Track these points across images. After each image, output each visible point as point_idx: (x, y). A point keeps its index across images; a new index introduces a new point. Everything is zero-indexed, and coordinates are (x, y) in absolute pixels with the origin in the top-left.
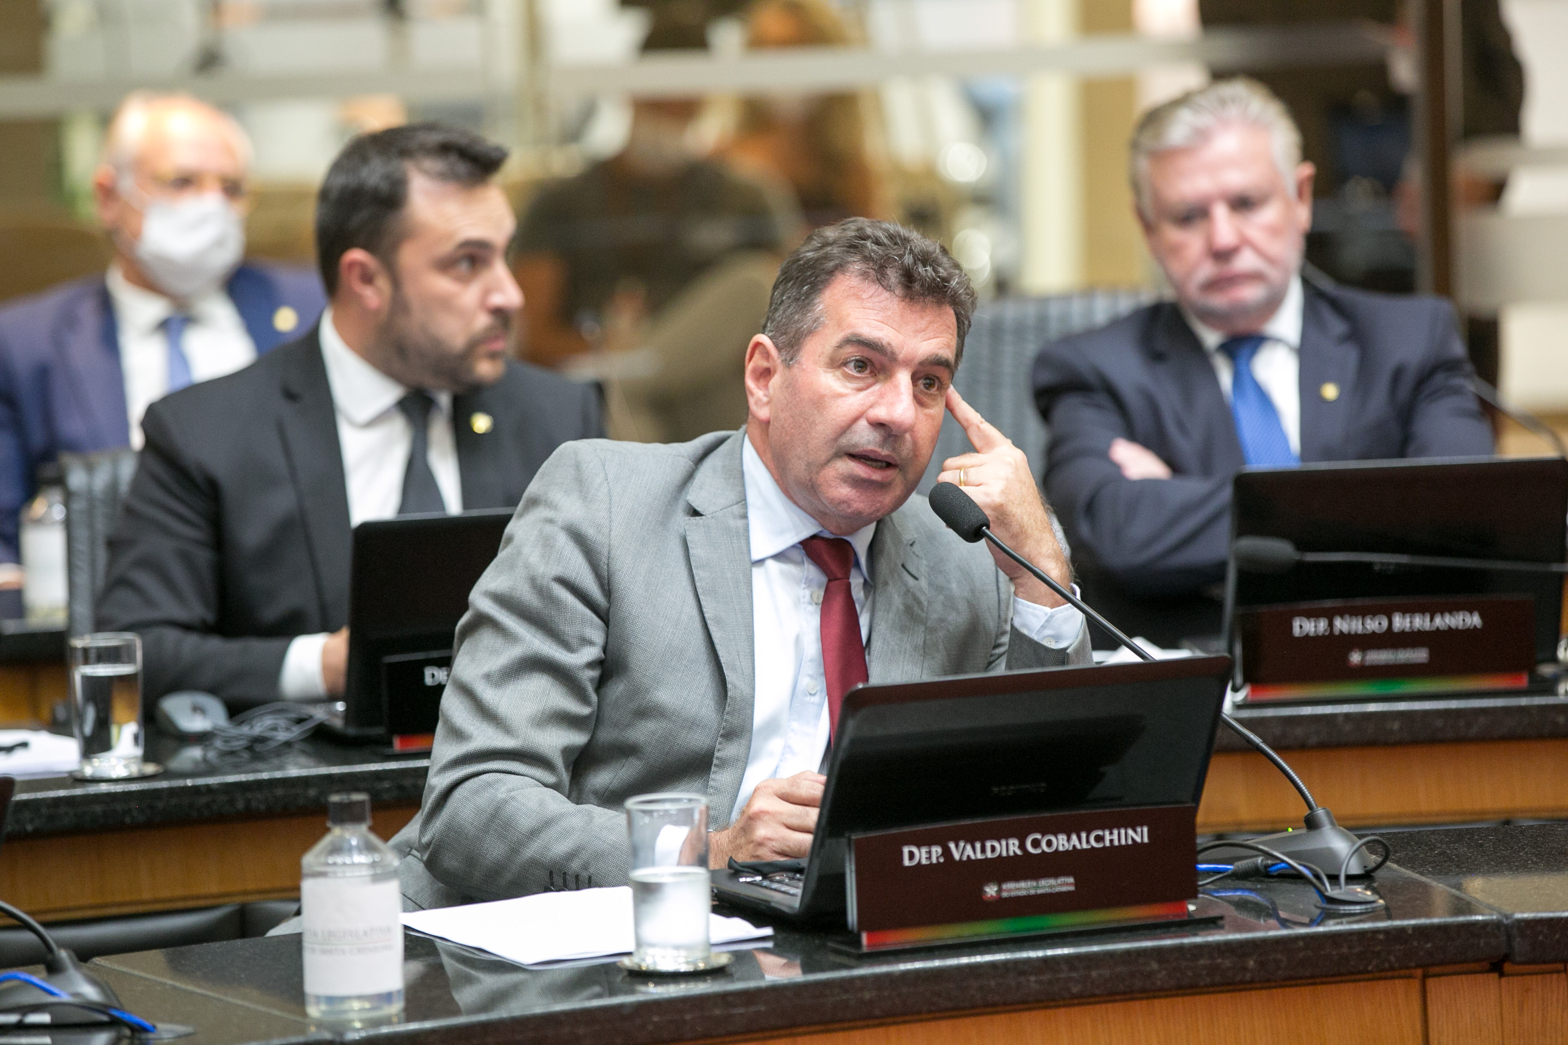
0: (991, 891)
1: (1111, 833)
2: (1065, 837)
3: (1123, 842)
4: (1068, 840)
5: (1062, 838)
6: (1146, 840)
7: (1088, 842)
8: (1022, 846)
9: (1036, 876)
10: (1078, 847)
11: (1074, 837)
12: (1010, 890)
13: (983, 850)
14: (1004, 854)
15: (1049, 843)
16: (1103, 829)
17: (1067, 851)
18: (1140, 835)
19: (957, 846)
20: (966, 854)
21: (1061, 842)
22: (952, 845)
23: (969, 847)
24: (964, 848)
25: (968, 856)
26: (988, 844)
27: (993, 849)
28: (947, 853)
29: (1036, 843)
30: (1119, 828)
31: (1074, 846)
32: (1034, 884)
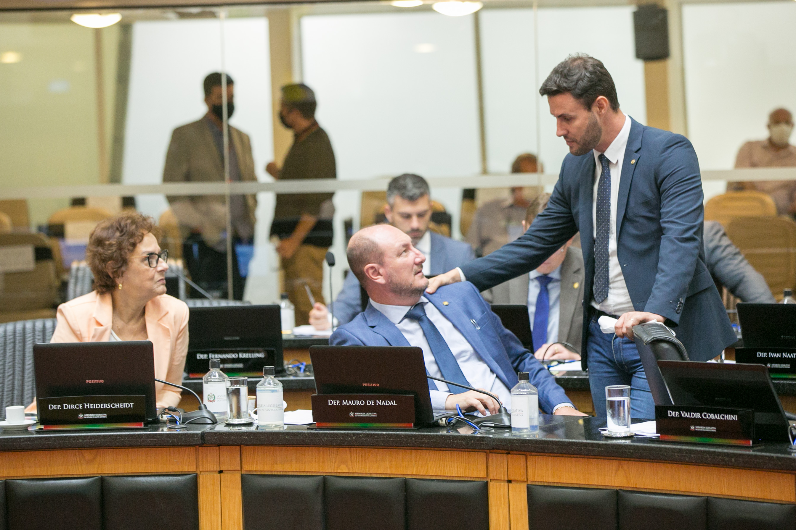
0: (692, 428)
1: (727, 416)
2: (713, 415)
3: (730, 419)
4: (714, 416)
5: (712, 415)
6: (737, 419)
7: (720, 417)
8: (701, 416)
9: (705, 425)
10: (717, 418)
11: (716, 415)
12: (698, 428)
13: (690, 415)
14: (696, 417)
15: (709, 416)
16: (724, 414)
17: (714, 419)
18: (735, 418)
19: (683, 413)
20: (685, 415)
21: (712, 416)
22: (682, 412)
23: (686, 413)
24: (685, 413)
25: (686, 416)
26: (692, 413)
27: (693, 415)
28: (680, 414)
29: (705, 415)
30: (729, 414)
31: (716, 418)
32: (705, 428)
